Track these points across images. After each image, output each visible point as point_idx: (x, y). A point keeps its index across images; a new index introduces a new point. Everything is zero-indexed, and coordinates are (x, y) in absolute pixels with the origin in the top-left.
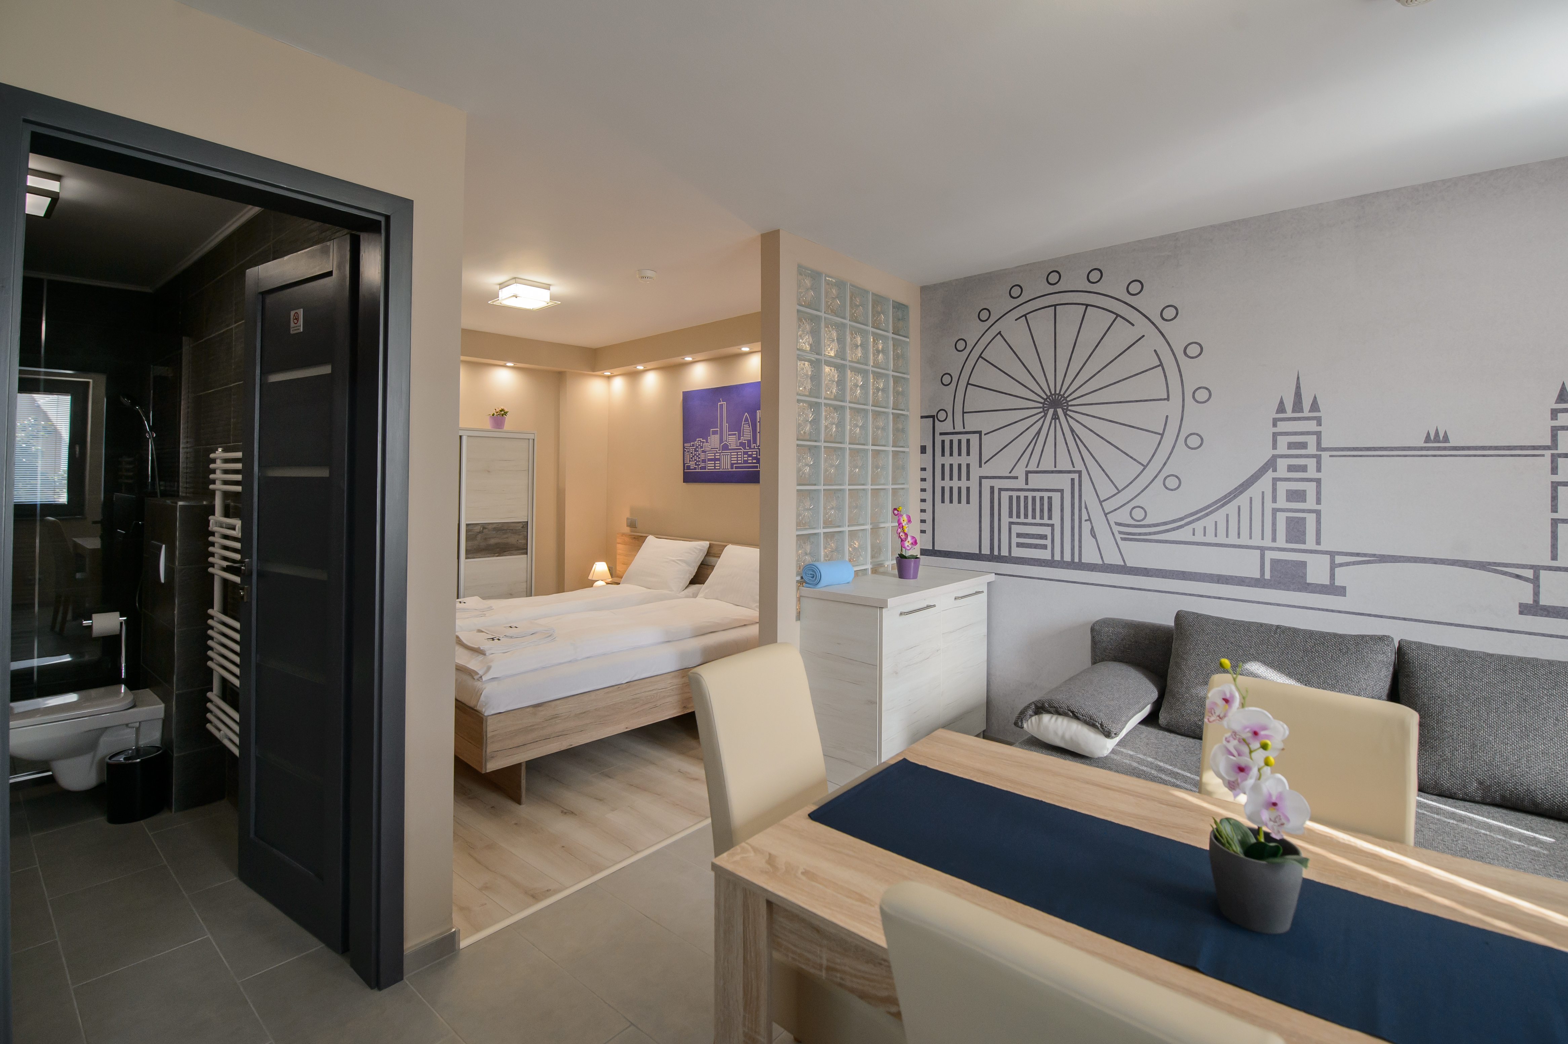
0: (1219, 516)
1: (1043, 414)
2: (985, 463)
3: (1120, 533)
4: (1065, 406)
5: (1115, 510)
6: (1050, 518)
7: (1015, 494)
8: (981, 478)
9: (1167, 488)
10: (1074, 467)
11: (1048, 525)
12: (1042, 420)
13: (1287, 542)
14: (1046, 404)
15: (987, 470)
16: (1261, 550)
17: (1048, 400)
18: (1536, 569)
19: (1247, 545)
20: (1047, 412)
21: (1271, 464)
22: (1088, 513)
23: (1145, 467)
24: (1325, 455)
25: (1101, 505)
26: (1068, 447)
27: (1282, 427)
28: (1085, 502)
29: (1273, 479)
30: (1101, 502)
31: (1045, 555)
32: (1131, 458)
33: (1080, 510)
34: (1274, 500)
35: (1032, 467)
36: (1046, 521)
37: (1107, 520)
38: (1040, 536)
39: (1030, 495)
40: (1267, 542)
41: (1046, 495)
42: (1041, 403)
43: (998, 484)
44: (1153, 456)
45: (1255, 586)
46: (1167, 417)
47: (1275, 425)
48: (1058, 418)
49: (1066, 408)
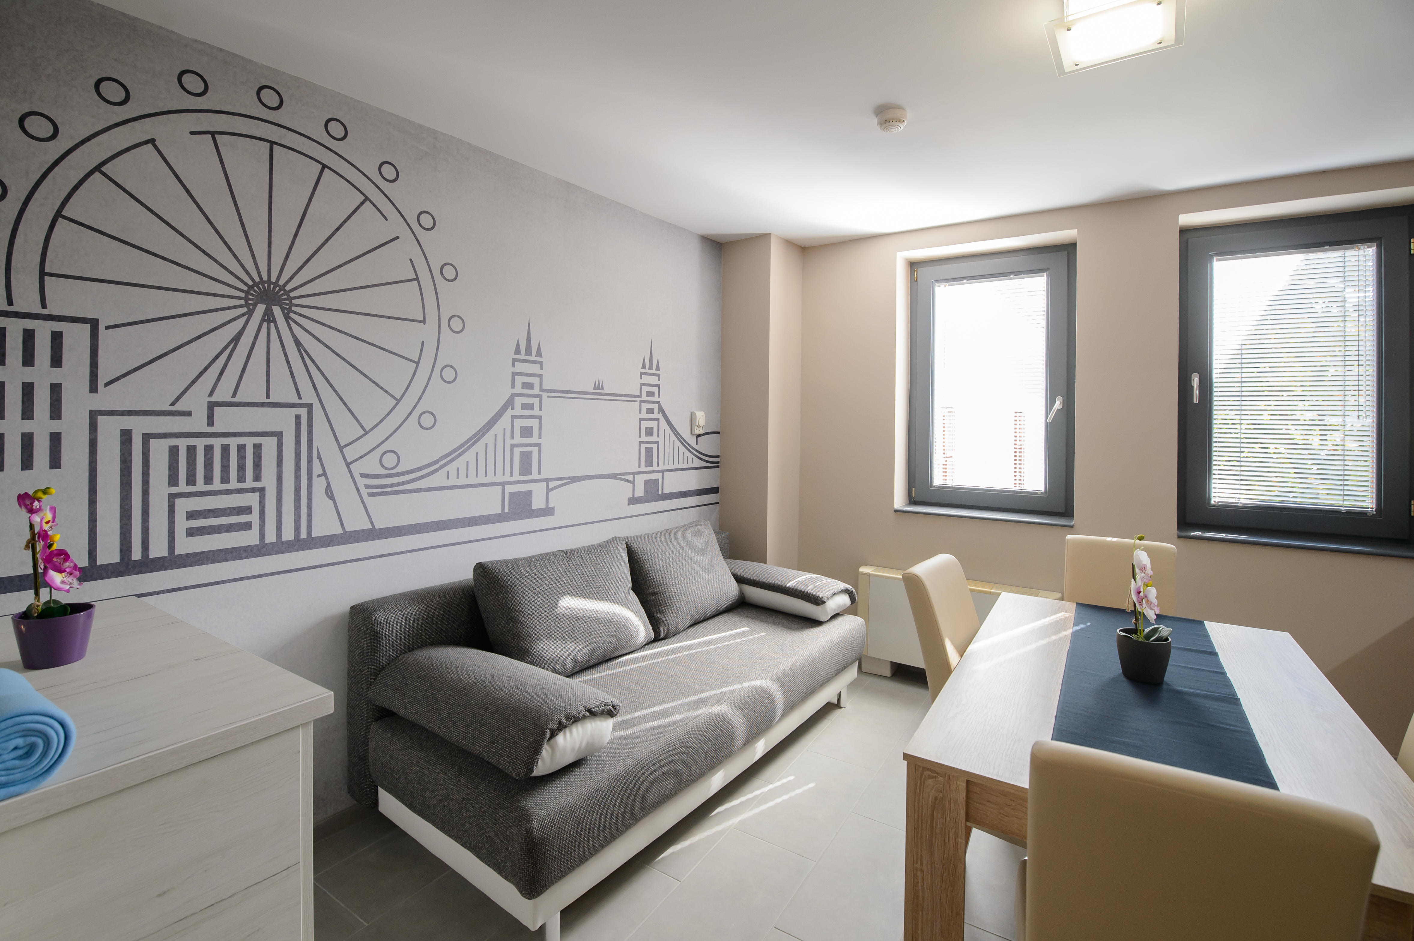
0: (469, 456)
1: (245, 310)
2: (107, 384)
3: (367, 487)
4: (286, 304)
5: (361, 457)
6: (257, 477)
7: (183, 444)
8: (94, 415)
9: (422, 427)
10: (300, 398)
11: (253, 490)
12: (242, 320)
13: (520, 475)
14: (252, 295)
15: (105, 399)
16: (502, 485)
17: (255, 288)
18: (634, 474)
19: (492, 483)
20: (254, 309)
21: (509, 403)
22: (322, 465)
23: (398, 401)
24: (545, 395)
25: (342, 452)
26: (290, 367)
27: (520, 367)
28: (318, 450)
29: (512, 416)
30: (341, 448)
31: (249, 538)
32: (382, 388)
33: (310, 461)
34: (512, 437)
35: (223, 394)
36: (249, 483)
37: (350, 472)
38: (237, 510)
39: (217, 443)
40: (507, 478)
41: (249, 442)
42: (242, 291)
43: (139, 426)
44: (407, 388)
45: (498, 522)
46: (423, 342)
47: (513, 365)
48: (274, 321)
49: (287, 307)
